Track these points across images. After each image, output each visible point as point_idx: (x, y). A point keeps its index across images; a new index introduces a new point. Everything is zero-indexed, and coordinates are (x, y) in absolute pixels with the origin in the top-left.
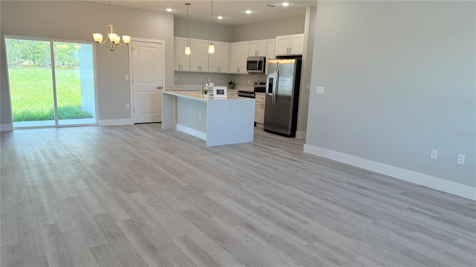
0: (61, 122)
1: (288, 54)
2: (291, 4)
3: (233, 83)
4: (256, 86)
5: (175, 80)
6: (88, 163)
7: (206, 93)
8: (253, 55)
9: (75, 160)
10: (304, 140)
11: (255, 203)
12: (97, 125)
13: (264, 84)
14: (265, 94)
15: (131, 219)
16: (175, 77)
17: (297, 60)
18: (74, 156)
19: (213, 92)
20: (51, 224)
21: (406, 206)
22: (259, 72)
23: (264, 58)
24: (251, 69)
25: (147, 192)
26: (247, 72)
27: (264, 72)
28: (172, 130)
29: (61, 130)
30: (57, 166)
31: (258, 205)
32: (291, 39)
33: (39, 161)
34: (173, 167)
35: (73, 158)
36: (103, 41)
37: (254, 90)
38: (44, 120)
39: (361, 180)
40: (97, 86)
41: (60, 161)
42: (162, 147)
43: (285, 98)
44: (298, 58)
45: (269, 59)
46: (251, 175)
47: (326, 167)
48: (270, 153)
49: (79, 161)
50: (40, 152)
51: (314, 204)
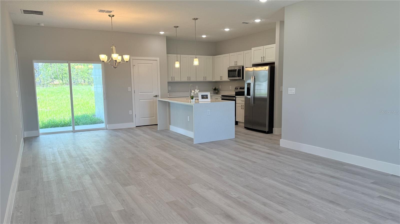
0: (77, 128)
1: (263, 62)
2: (262, 20)
3: (217, 89)
4: (237, 91)
5: (169, 89)
6: (95, 160)
7: (192, 99)
8: (233, 64)
9: (84, 158)
10: (280, 136)
11: (234, 194)
12: (106, 129)
13: (244, 88)
14: (244, 97)
15: (124, 209)
16: (169, 87)
17: (271, 67)
18: (84, 155)
19: (198, 98)
20: (57, 214)
21: (378, 194)
22: (238, 79)
23: (242, 67)
24: (232, 76)
25: (140, 185)
26: (228, 79)
27: (243, 78)
28: (166, 131)
29: (77, 134)
30: (70, 164)
31: (237, 196)
32: (265, 49)
33: (56, 160)
34: (165, 163)
35: (83, 157)
36: (108, 60)
37: (235, 94)
38: (65, 126)
39: (333, 170)
40: (106, 97)
41: (72, 160)
42: (156, 145)
43: (262, 99)
44: (272, 65)
45: (246, 68)
46: (232, 168)
47: (300, 160)
48: (249, 148)
49: (87, 159)
50: (57, 152)
51: (289, 194)
